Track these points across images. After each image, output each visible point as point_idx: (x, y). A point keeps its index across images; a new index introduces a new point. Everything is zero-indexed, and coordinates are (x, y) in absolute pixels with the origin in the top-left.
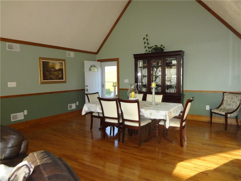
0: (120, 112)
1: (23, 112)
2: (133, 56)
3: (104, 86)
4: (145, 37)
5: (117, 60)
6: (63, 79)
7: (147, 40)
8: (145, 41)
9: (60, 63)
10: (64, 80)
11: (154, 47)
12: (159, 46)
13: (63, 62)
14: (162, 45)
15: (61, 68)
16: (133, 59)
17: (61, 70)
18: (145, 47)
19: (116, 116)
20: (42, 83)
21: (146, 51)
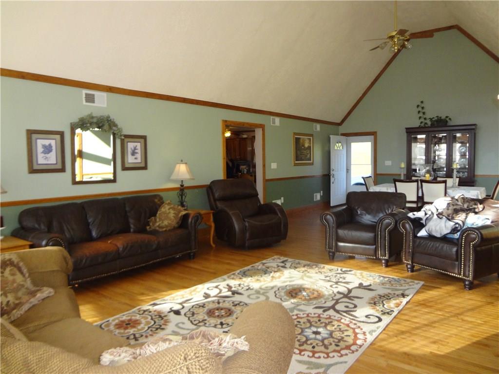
0: (420, 195)
1: (281, 199)
2: (405, 130)
3: (349, 171)
4: (419, 104)
5: (373, 134)
6: (310, 160)
7: (423, 108)
8: (420, 109)
9: (308, 139)
10: (312, 161)
11: (436, 118)
12: (443, 117)
13: (311, 138)
14: (447, 117)
15: (310, 145)
16: (405, 135)
17: (309, 148)
18: (420, 118)
19: (415, 199)
20: (296, 165)
21: (421, 123)
